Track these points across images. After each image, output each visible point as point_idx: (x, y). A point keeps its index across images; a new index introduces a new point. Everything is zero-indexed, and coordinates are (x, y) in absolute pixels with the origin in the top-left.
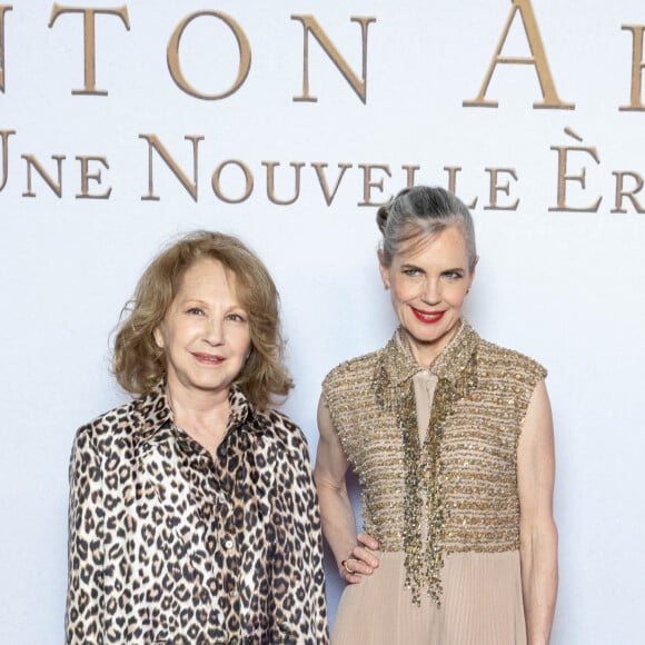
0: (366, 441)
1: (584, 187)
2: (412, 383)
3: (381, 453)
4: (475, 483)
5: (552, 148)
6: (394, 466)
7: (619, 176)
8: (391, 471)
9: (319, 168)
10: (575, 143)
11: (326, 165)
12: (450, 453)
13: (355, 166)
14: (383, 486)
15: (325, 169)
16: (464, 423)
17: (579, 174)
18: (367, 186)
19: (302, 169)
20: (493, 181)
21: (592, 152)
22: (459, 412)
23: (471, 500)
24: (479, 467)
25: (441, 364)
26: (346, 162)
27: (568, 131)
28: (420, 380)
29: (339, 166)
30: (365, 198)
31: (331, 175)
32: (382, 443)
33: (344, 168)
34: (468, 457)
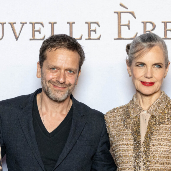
0: (117, 141)
1: (129, 29)
2: (139, 117)
3: (124, 146)
4: (165, 160)
5: (115, 12)
6: (129, 152)
7: (145, 24)
8: (128, 154)
9: (12, 24)
10: (125, 10)
11: (15, 23)
12: (154, 147)
13: (28, 23)
14: (124, 161)
15: (14, 25)
16: (162, 135)
17: (127, 23)
18: (34, 32)
19: (5, 25)
20: (89, 27)
21: (132, 14)
22: (160, 130)
23: (163, 168)
24: (167, 153)
25: (152, 109)
26: (23, 21)
27: (121, 5)
28: (143, 115)
29: (21, 23)
30: (33, 37)
31: (17, 27)
32: (124, 142)
33: (23, 24)
34: (162, 149)
